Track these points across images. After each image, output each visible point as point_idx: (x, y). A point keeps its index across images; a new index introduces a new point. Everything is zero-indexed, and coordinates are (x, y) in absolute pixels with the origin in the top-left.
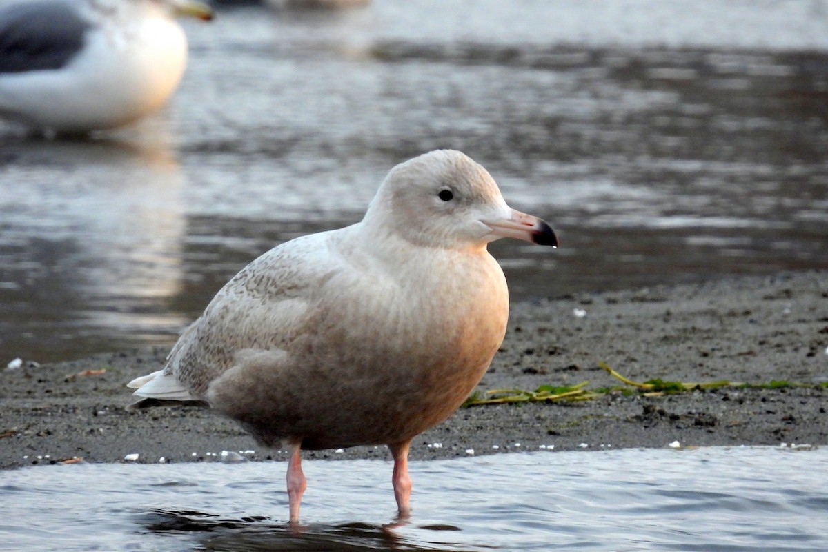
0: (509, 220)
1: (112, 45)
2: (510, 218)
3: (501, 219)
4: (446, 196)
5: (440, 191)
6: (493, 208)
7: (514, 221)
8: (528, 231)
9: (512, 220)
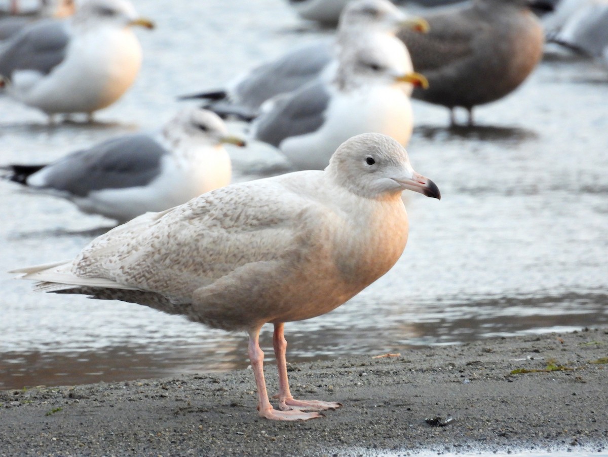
0: (410, 179)
1: (179, 167)
2: (411, 178)
3: (405, 178)
4: (371, 161)
5: (367, 158)
6: (401, 170)
7: (414, 180)
8: (422, 187)
9: (412, 179)
